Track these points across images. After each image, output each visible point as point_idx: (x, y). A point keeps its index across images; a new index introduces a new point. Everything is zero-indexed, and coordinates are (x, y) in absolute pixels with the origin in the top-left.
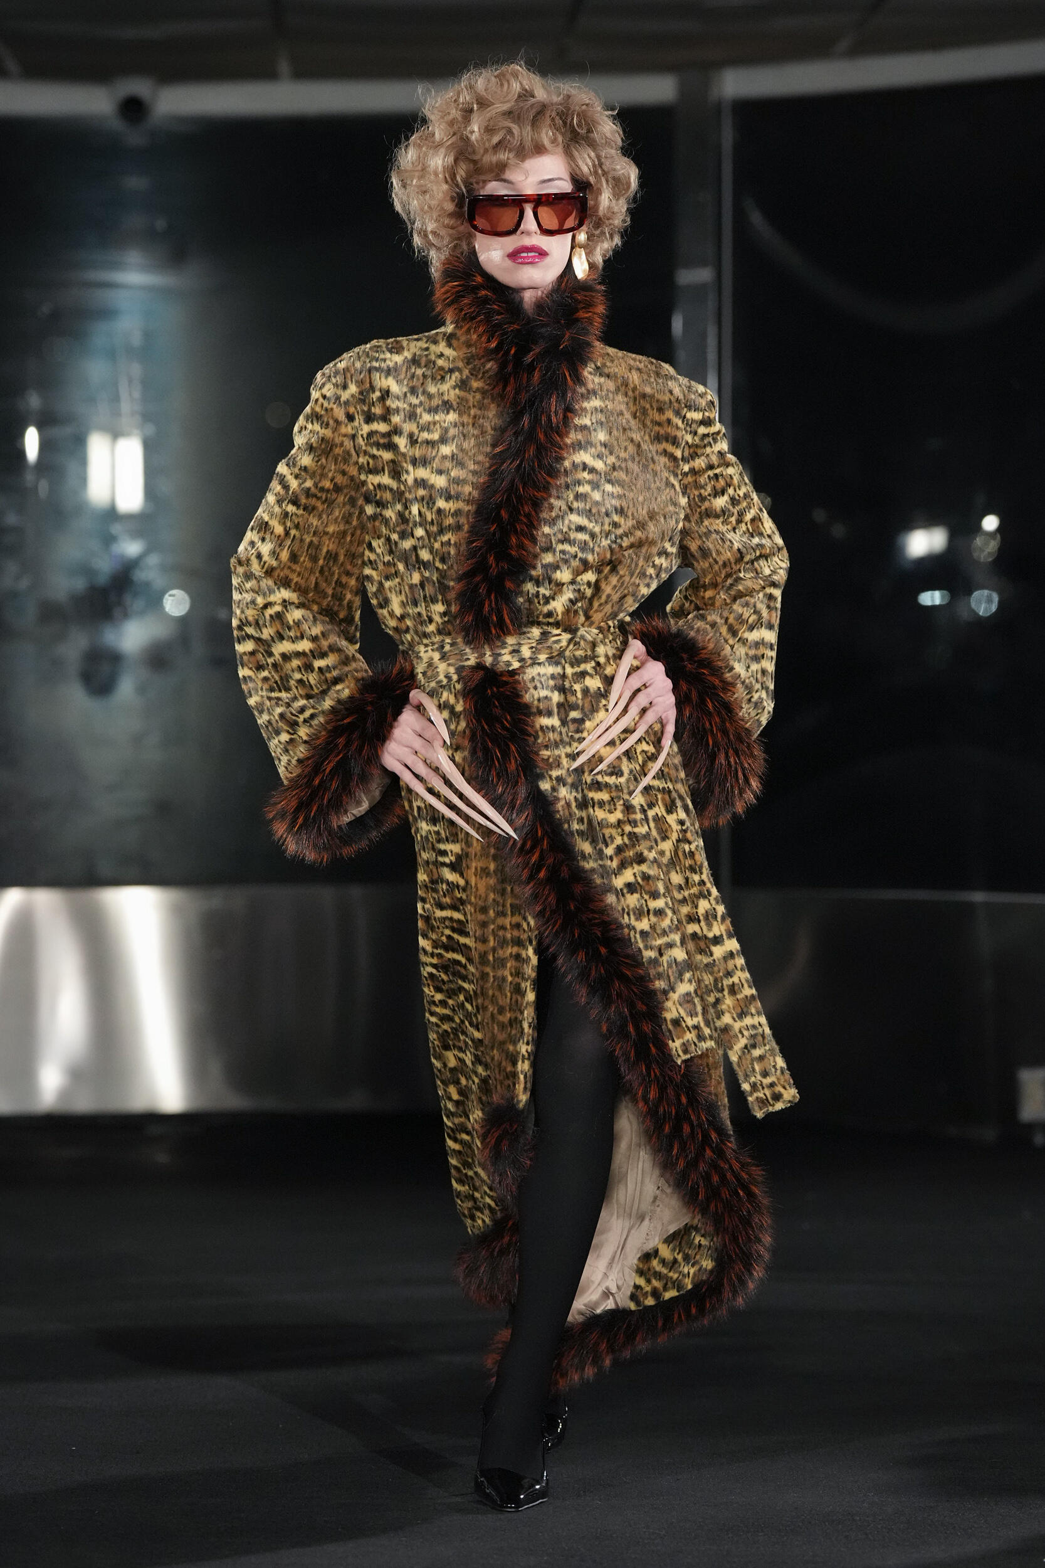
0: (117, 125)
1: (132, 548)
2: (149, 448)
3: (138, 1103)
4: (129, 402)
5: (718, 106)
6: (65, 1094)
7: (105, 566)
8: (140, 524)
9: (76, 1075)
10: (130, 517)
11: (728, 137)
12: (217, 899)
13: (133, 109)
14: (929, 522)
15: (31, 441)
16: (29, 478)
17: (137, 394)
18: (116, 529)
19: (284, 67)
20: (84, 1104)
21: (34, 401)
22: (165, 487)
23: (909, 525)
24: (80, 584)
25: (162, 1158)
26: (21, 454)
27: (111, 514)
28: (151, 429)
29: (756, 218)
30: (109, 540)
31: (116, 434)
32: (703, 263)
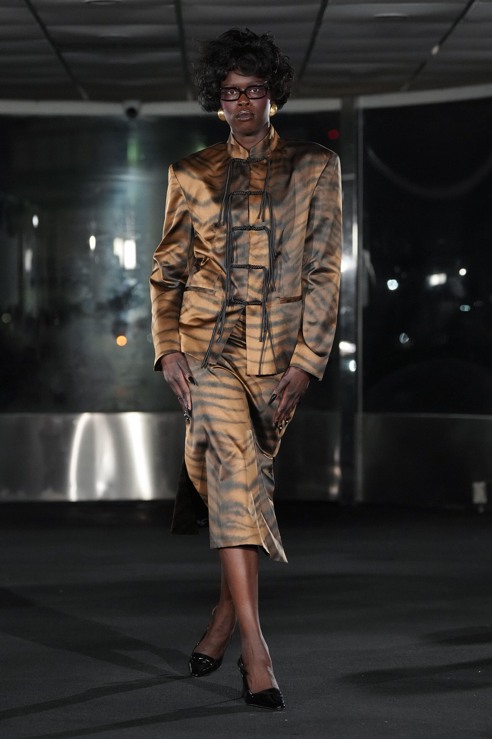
0: (125, 119)
1: (132, 282)
2: (138, 244)
3: (134, 496)
4: (130, 226)
5: (357, 112)
6: (106, 492)
7: (121, 289)
8: (135, 273)
9: (110, 485)
10: (130, 271)
11: (361, 122)
12: (165, 417)
13: (132, 112)
14: (439, 272)
15: (92, 242)
16: (92, 255)
17: (133, 223)
18: (126, 275)
19: (190, 96)
20: (114, 496)
21: (93, 225)
22: (144, 259)
23: (431, 273)
24: (111, 296)
25: (143, 517)
26: (88, 246)
27: (123, 270)
28: (139, 236)
29: (371, 153)
30: (123, 279)
31: (125, 239)
32: (351, 172)
